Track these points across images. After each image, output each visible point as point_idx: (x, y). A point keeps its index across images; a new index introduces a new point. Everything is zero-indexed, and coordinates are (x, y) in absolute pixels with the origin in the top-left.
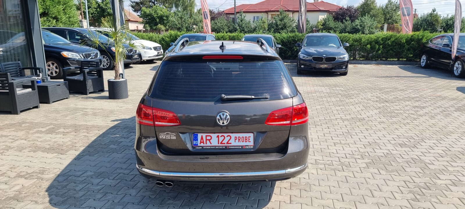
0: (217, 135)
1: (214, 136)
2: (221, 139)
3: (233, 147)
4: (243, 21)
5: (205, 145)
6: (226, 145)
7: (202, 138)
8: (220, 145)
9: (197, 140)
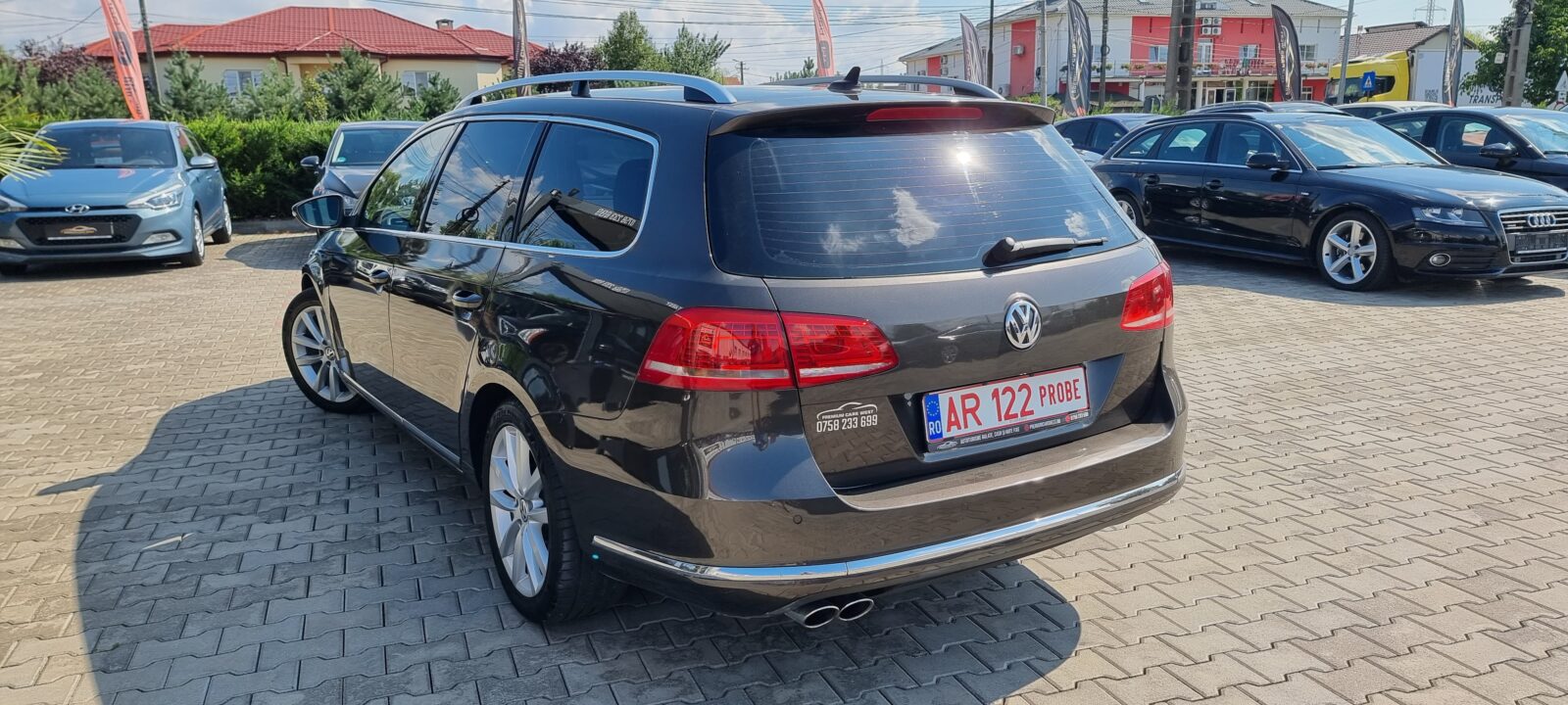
0: (991, 387)
1: (984, 392)
2: (1005, 399)
3: (1041, 425)
4: (192, 87)
5: (964, 431)
6: (1020, 419)
7: (952, 409)
8: (1005, 423)
9: (938, 417)
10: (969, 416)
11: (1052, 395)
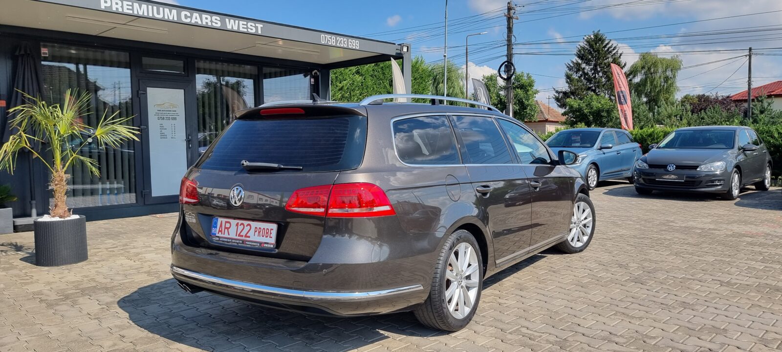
1: (234, 222)
2: (240, 228)
5: (223, 235)
6: (244, 238)
7: (221, 225)
8: (238, 237)
10: (226, 230)
11: (259, 232)
